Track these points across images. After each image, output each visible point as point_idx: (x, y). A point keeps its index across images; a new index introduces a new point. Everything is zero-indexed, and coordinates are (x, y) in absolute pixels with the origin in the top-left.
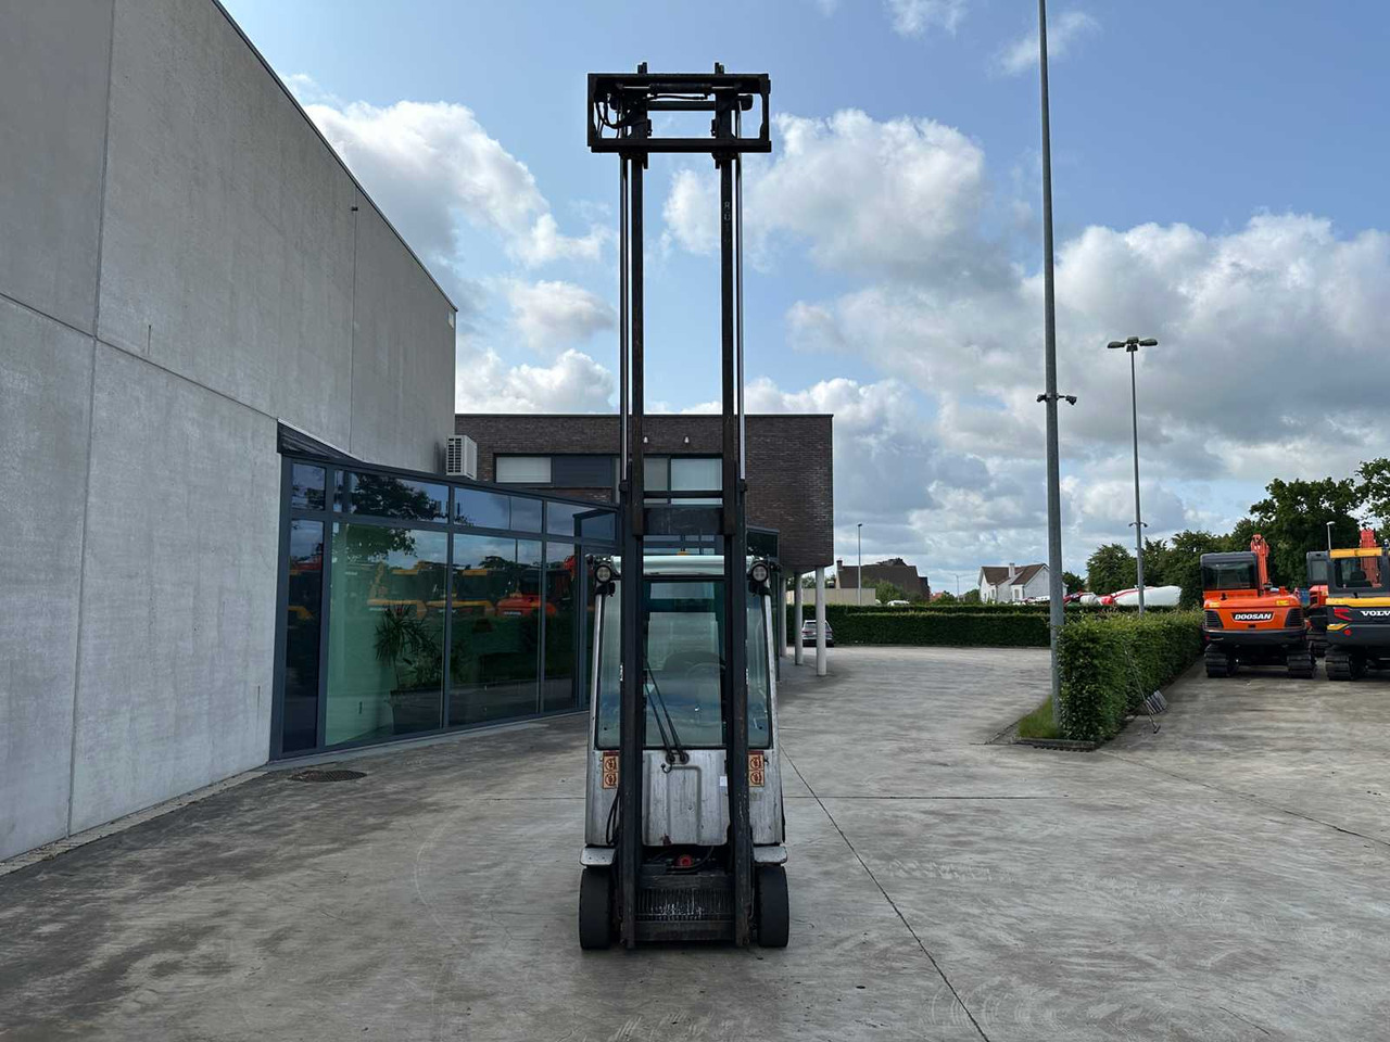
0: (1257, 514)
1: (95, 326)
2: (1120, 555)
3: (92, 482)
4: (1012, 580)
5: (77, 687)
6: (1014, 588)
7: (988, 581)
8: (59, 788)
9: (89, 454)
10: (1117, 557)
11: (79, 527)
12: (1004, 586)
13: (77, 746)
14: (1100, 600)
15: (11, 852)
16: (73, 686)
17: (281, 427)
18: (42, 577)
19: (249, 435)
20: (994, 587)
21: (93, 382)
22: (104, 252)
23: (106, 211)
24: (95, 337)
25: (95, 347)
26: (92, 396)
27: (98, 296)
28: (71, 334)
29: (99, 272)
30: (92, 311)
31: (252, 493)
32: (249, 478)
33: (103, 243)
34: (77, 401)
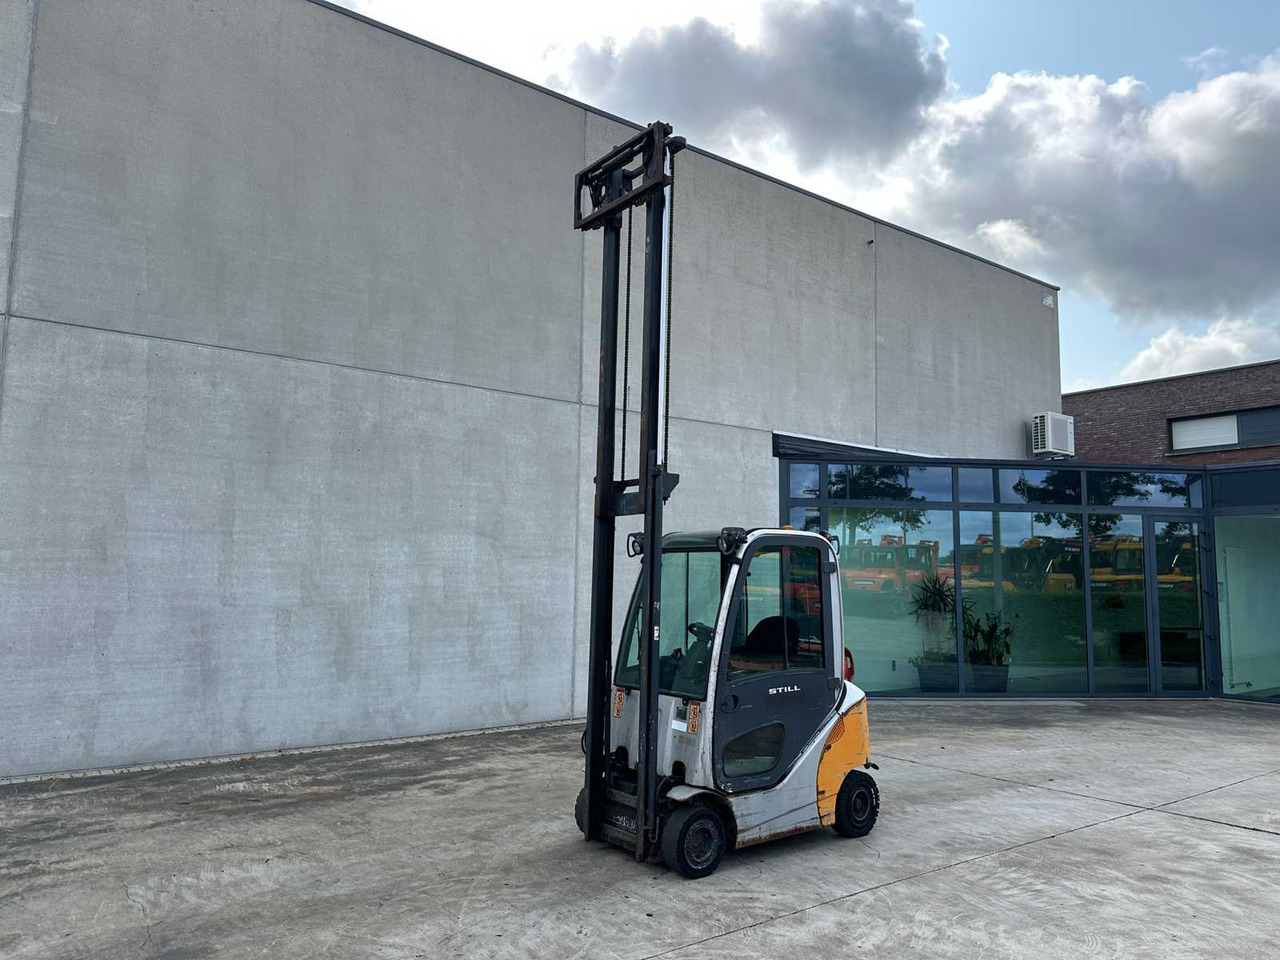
1: (580, 397)
3: (581, 493)
5: (575, 624)
8: (563, 686)
9: (578, 477)
11: (573, 522)
13: (577, 661)
15: (526, 721)
16: (571, 623)
17: (776, 437)
18: (543, 554)
19: (738, 447)
21: (579, 431)
22: (584, 348)
23: (586, 323)
24: (580, 403)
25: (580, 409)
26: (579, 440)
27: (581, 377)
28: (560, 404)
29: (581, 362)
30: (577, 387)
31: (744, 490)
32: (740, 479)
33: (584, 342)
34: (566, 445)
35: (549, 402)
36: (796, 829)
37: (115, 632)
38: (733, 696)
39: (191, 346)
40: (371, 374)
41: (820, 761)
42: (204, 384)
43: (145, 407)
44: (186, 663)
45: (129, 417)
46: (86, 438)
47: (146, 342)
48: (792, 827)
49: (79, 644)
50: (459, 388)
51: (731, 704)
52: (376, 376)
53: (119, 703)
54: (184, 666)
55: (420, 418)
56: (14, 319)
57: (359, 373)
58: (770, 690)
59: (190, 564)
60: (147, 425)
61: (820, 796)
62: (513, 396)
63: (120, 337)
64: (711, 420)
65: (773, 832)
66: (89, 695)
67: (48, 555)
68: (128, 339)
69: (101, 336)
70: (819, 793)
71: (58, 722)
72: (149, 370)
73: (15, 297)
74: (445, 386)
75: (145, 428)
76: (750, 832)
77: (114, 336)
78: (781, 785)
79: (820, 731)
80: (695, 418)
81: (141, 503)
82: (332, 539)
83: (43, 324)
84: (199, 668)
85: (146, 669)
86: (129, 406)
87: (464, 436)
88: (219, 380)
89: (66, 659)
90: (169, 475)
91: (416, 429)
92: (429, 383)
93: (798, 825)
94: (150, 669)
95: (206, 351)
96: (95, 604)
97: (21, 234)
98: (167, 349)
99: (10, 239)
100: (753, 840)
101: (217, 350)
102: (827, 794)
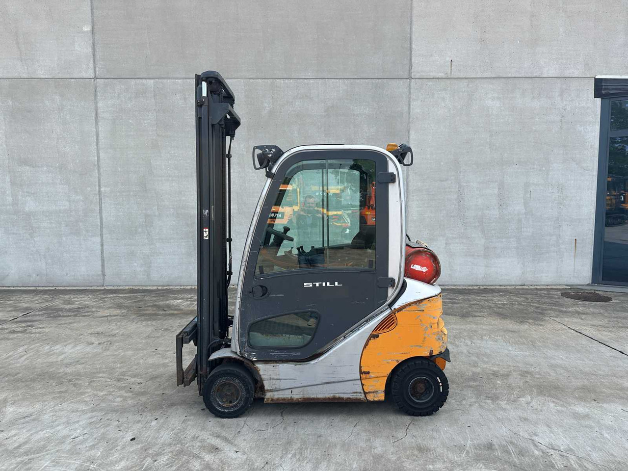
1: (410, 74)
17: (598, 81)
19: (557, 94)
21: (410, 98)
22: (414, 38)
23: (414, 19)
24: (410, 78)
25: (410, 82)
26: (410, 105)
27: (411, 59)
28: (393, 81)
29: (411, 49)
30: (407, 67)
31: (561, 128)
32: (558, 119)
33: (413, 34)
34: (399, 109)
35: (385, 81)
36: (334, 398)
37: (154, 225)
38: (261, 286)
39: (173, 80)
40: (266, 81)
41: (365, 347)
42: (180, 99)
43: (155, 115)
44: (186, 240)
45: (149, 121)
46: (132, 133)
47: (152, 81)
48: (331, 396)
49: (140, 230)
50: (320, 81)
51: (259, 292)
52: (269, 81)
53: (159, 257)
54: (185, 242)
55: (297, 103)
56: (98, 80)
57: (260, 81)
58: (305, 284)
59: (183, 193)
60: (157, 124)
61: (363, 376)
62: (358, 81)
63: (141, 81)
64: (530, 75)
65: (306, 396)
66: (146, 253)
67: (123, 190)
68: (144, 81)
69: (133, 82)
70: (361, 373)
71: (135, 264)
72: (155, 96)
73: (97, 69)
74: (312, 81)
75: (156, 126)
76: (280, 393)
77: (138, 81)
78: (316, 361)
79: (367, 321)
80: (513, 76)
81: (158, 163)
82: (251, 178)
83: (109, 80)
84: (192, 243)
85: (168, 242)
86: (148, 116)
87: (325, 112)
88: (187, 96)
89: (135, 237)
90: (169, 148)
91: (294, 111)
92: (301, 80)
93: (337, 396)
94: (170, 242)
95: (180, 81)
96: (144, 212)
97: (96, 38)
98: (162, 83)
99: (92, 41)
100: (284, 399)
101: (185, 80)
102: (372, 375)
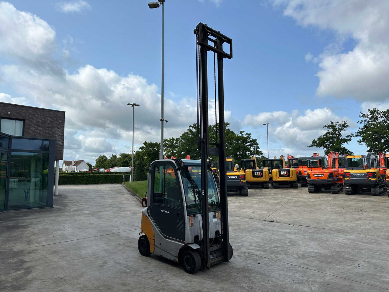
0: (141, 149)
2: (105, 158)
4: (73, 165)
6: (73, 167)
7: (65, 165)
10: (104, 159)
12: (70, 166)
14: (106, 171)
20: (67, 167)
